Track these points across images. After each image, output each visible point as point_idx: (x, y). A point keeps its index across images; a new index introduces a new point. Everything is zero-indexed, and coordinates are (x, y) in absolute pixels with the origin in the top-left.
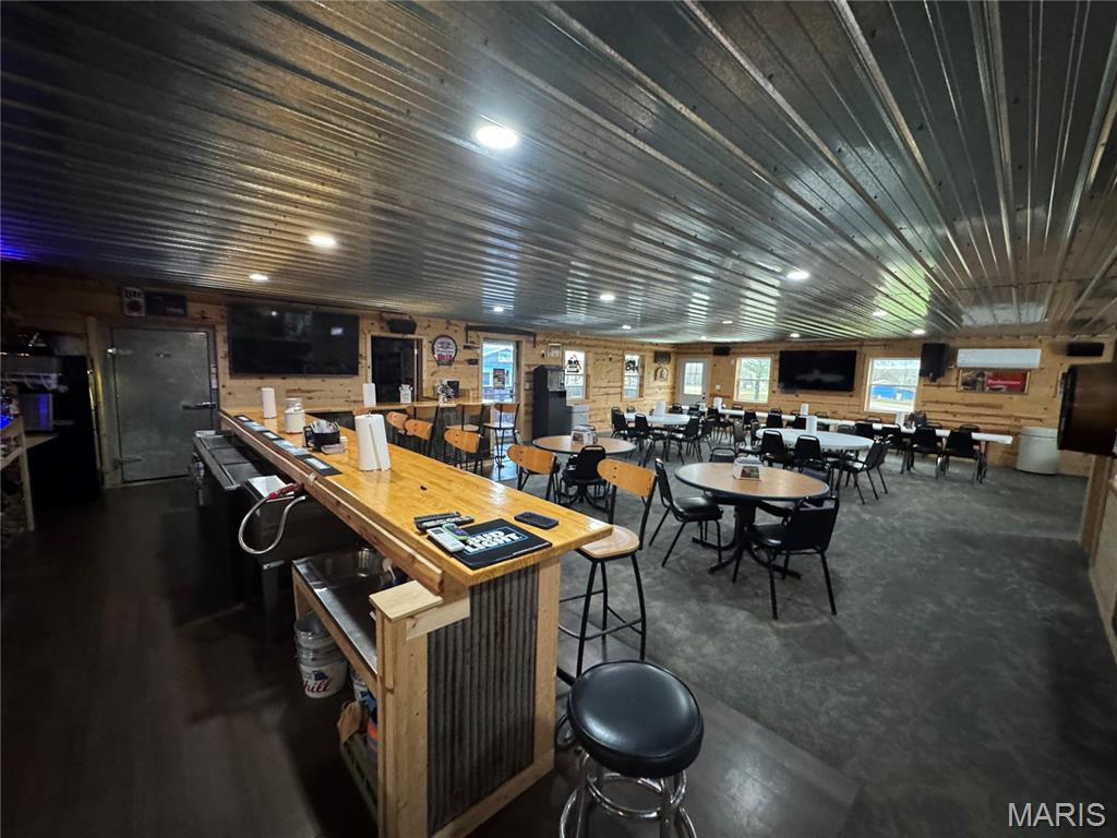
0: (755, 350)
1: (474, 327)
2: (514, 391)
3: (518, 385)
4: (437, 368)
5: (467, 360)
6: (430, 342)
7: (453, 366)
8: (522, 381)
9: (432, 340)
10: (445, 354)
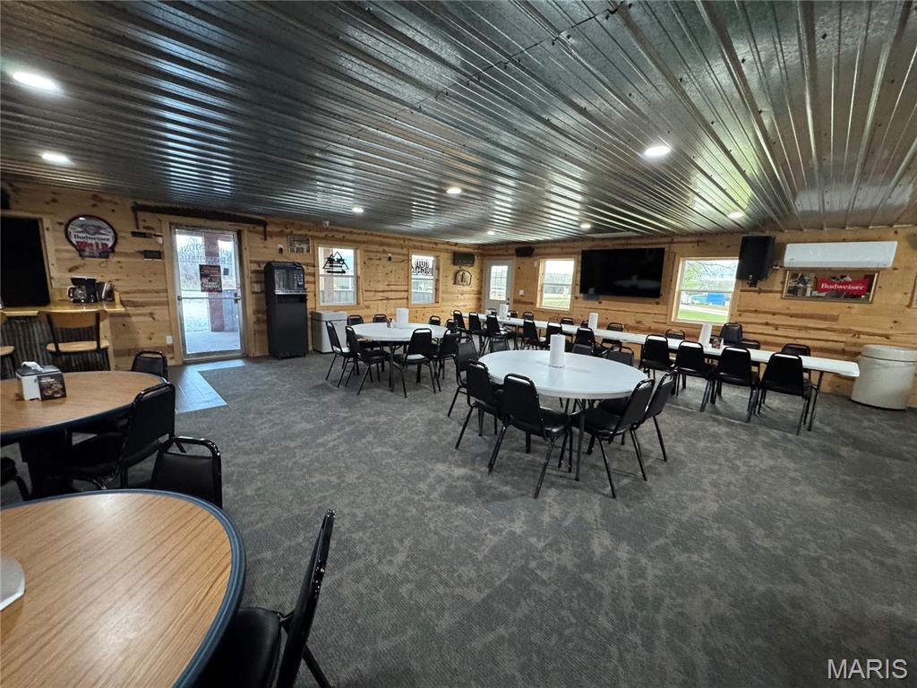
0: (557, 250)
1: (150, 207)
2: (239, 294)
3: (243, 287)
4: (79, 261)
5: (140, 252)
6: (60, 224)
7: (114, 259)
8: (247, 281)
9: (65, 221)
10: (93, 242)
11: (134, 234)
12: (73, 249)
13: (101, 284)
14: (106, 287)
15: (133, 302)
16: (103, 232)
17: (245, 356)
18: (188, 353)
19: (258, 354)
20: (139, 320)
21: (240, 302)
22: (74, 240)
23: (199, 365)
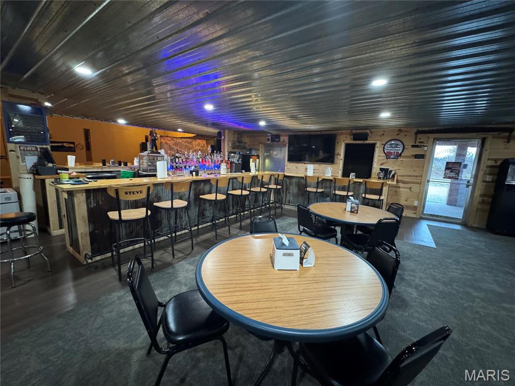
1: (425, 131)
2: (472, 182)
3: (476, 177)
4: (385, 160)
5: (413, 155)
6: (383, 144)
7: (400, 159)
8: (481, 173)
9: (384, 143)
10: (393, 151)
11: (413, 146)
12: (384, 155)
13: (391, 171)
14: (393, 173)
15: (403, 181)
16: (398, 146)
17: (464, 224)
18: (425, 213)
19: (475, 225)
20: (403, 190)
21: (470, 187)
22: (386, 152)
23: (428, 221)
